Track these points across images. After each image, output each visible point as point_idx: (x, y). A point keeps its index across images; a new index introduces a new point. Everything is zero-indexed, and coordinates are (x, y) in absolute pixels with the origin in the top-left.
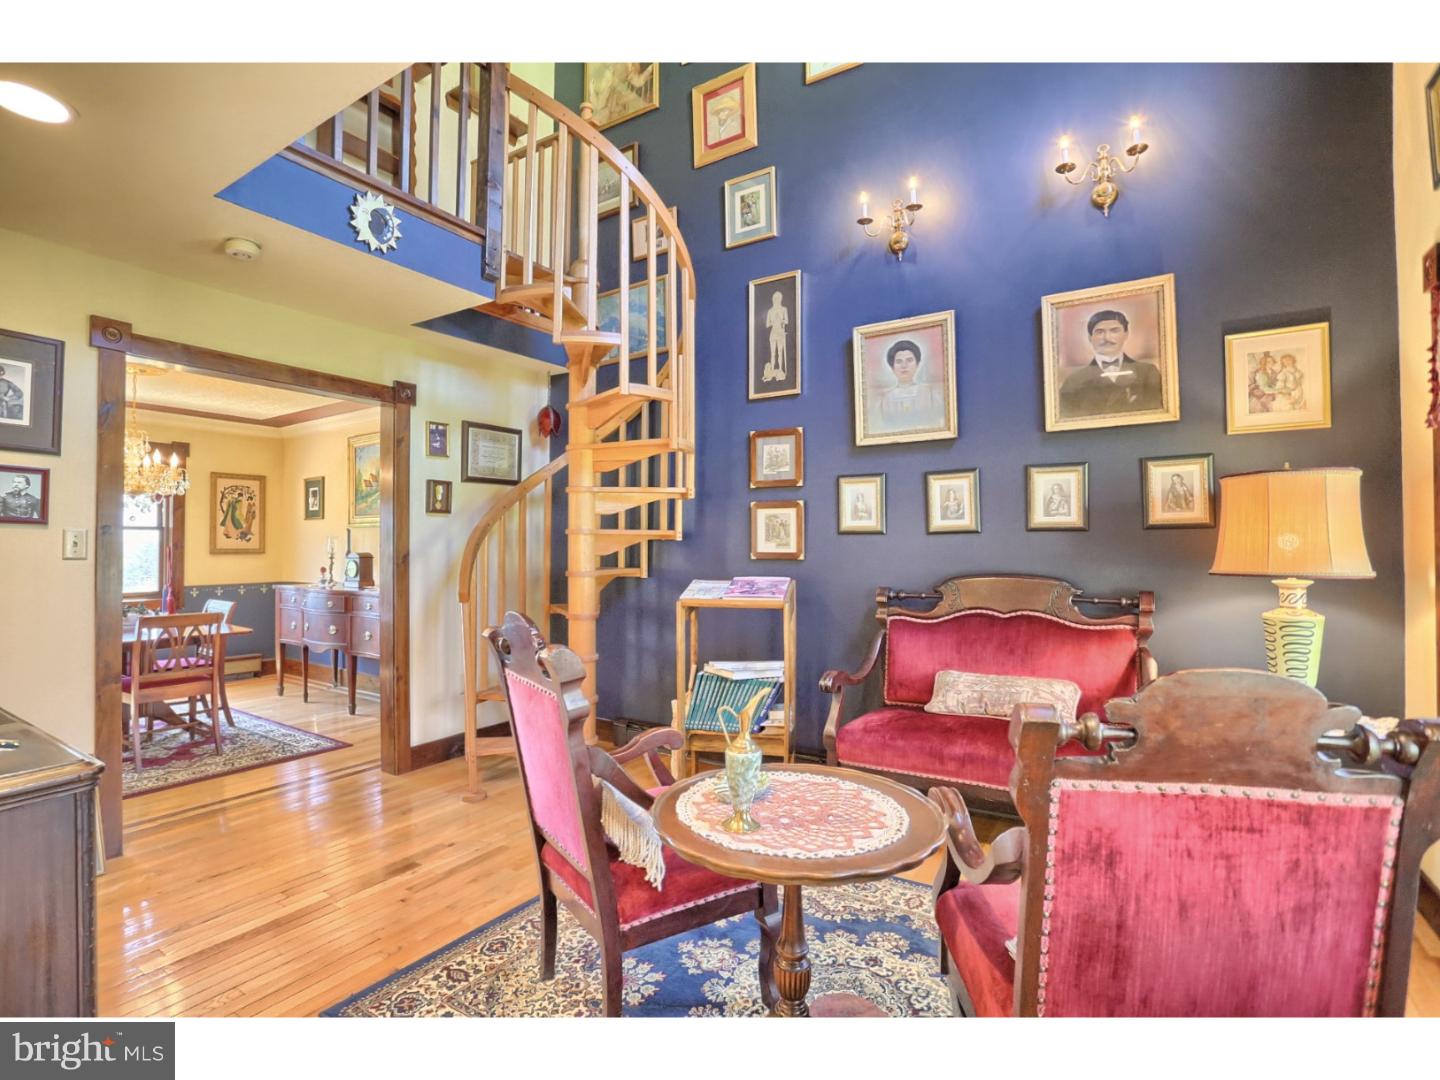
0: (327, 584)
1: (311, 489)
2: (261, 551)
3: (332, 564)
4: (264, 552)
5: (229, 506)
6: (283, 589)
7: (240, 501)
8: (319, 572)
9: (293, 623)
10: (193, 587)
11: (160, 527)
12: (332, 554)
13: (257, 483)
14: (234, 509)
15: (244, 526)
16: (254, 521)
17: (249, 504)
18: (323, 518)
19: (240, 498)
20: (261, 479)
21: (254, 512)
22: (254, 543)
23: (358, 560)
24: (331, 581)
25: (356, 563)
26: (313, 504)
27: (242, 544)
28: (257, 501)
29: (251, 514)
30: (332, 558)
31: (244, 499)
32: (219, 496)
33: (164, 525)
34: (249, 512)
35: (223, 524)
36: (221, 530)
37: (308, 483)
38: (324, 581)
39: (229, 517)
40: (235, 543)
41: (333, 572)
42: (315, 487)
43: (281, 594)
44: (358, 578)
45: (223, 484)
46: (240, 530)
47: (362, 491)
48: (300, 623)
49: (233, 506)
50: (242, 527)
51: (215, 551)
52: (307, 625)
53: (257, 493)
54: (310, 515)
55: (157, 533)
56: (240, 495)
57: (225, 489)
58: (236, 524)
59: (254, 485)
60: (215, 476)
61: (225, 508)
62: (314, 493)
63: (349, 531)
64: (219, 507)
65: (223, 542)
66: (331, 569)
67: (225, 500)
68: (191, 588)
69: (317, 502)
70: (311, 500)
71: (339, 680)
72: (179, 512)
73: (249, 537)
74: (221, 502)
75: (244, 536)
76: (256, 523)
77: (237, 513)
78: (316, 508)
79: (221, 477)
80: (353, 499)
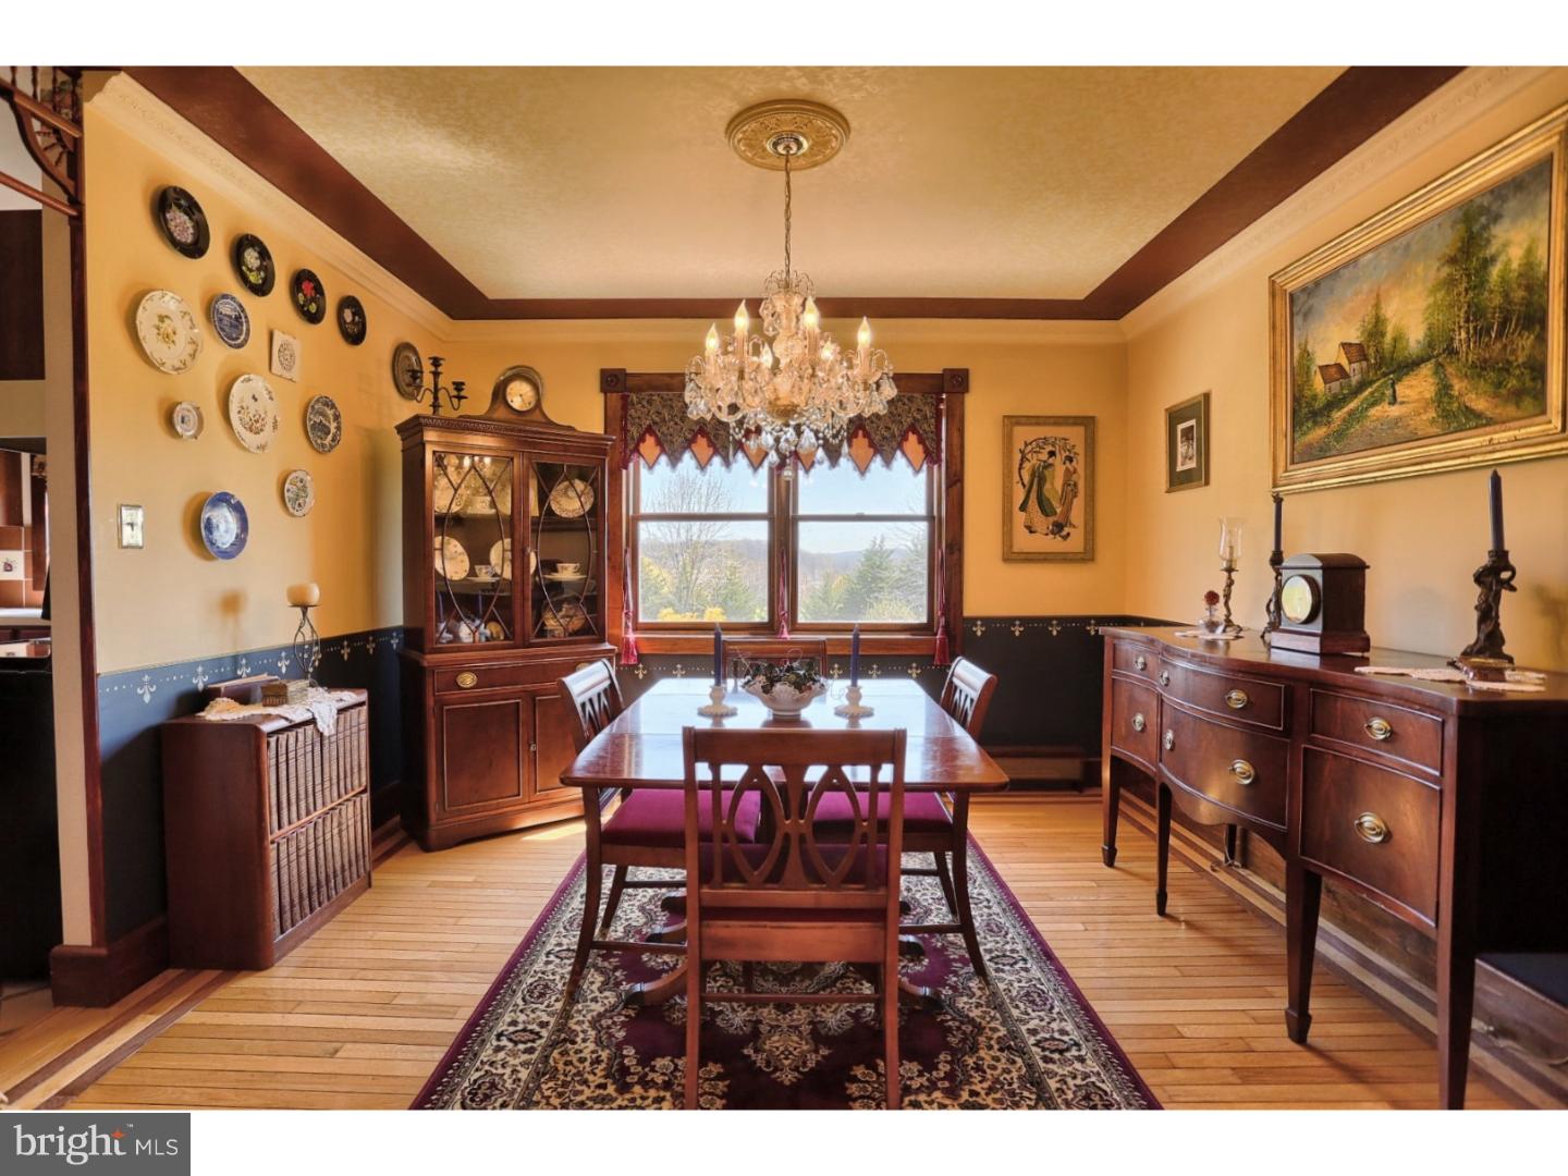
0: (1218, 633)
1: (1181, 427)
2: (1087, 556)
3: (1230, 583)
4: (1092, 559)
5: (1033, 475)
6: (1118, 637)
7: (1051, 465)
8: (1204, 604)
9: (1139, 718)
10: (976, 619)
11: (930, 518)
12: (1230, 561)
13: (1081, 430)
14: (1042, 480)
15: (1058, 511)
16: (1075, 501)
17: (1067, 469)
18: (1207, 483)
19: (1051, 461)
20: (1088, 423)
21: (1075, 485)
22: (1075, 542)
23: (1318, 576)
24: (1229, 623)
25: (1311, 581)
26: (1187, 457)
27: (1054, 544)
28: (1080, 464)
29: (1070, 488)
30: (1230, 570)
31: (1058, 461)
32: (1017, 457)
33: (935, 513)
34: (1066, 484)
35: (1023, 508)
36: (1020, 518)
37: (1174, 416)
38: (1212, 626)
39: (1033, 495)
40: (1045, 542)
41: (1230, 603)
42: (1190, 422)
43: (1114, 648)
44: (1317, 627)
45: (1023, 434)
46: (1051, 519)
47: (1315, 397)
48: (1154, 719)
49: (1039, 477)
50: (1056, 514)
51: (1011, 556)
52: (1169, 735)
53: (1080, 449)
54: (1178, 480)
55: (923, 526)
56: (1052, 454)
57: (1026, 445)
58: (1045, 508)
59: (1075, 435)
60: (1012, 421)
61: (1026, 479)
62: (1188, 433)
63: (1278, 501)
64: (1016, 477)
65: (1023, 542)
66: (1227, 597)
67: (1027, 465)
68: (973, 620)
69: (1193, 451)
70: (1181, 449)
71: (1237, 854)
72: (955, 489)
73: (1066, 530)
74: (1020, 469)
75: (1058, 528)
76: (1078, 504)
77: (1047, 486)
78: (1192, 465)
79: (1018, 424)
80: (1285, 422)
